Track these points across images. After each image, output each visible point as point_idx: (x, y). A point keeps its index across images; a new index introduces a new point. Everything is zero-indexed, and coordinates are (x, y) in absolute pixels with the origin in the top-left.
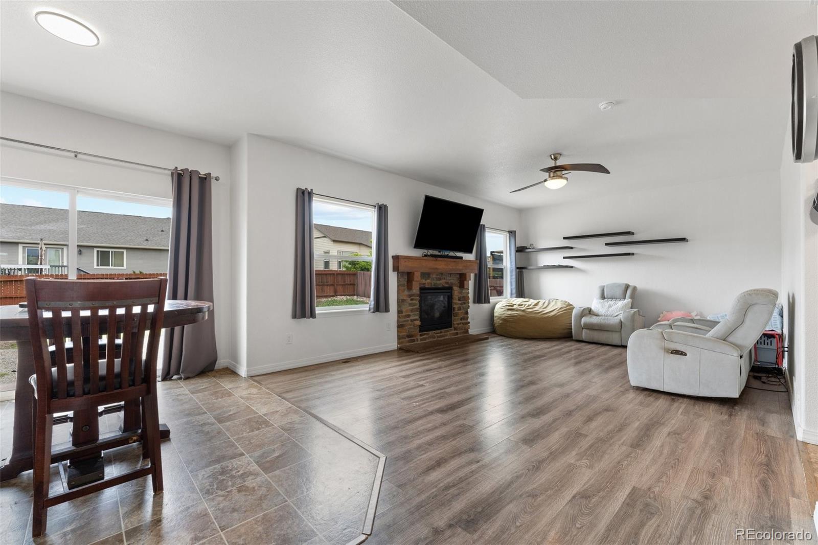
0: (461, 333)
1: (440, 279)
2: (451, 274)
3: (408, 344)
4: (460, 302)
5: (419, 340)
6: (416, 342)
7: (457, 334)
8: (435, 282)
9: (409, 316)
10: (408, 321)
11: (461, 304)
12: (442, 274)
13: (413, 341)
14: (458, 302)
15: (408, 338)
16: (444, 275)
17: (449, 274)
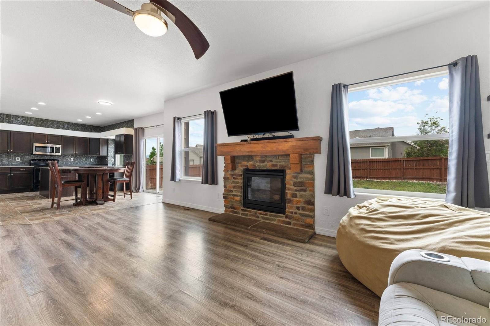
0: (294, 224)
1: (264, 162)
2: (276, 156)
3: (231, 214)
4: (295, 188)
5: (241, 214)
6: (238, 215)
7: (289, 223)
8: (258, 164)
9: (231, 191)
10: (230, 195)
11: (296, 190)
12: (266, 156)
13: (236, 213)
14: (292, 187)
15: (231, 209)
16: (268, 157)
17: (274, 155)
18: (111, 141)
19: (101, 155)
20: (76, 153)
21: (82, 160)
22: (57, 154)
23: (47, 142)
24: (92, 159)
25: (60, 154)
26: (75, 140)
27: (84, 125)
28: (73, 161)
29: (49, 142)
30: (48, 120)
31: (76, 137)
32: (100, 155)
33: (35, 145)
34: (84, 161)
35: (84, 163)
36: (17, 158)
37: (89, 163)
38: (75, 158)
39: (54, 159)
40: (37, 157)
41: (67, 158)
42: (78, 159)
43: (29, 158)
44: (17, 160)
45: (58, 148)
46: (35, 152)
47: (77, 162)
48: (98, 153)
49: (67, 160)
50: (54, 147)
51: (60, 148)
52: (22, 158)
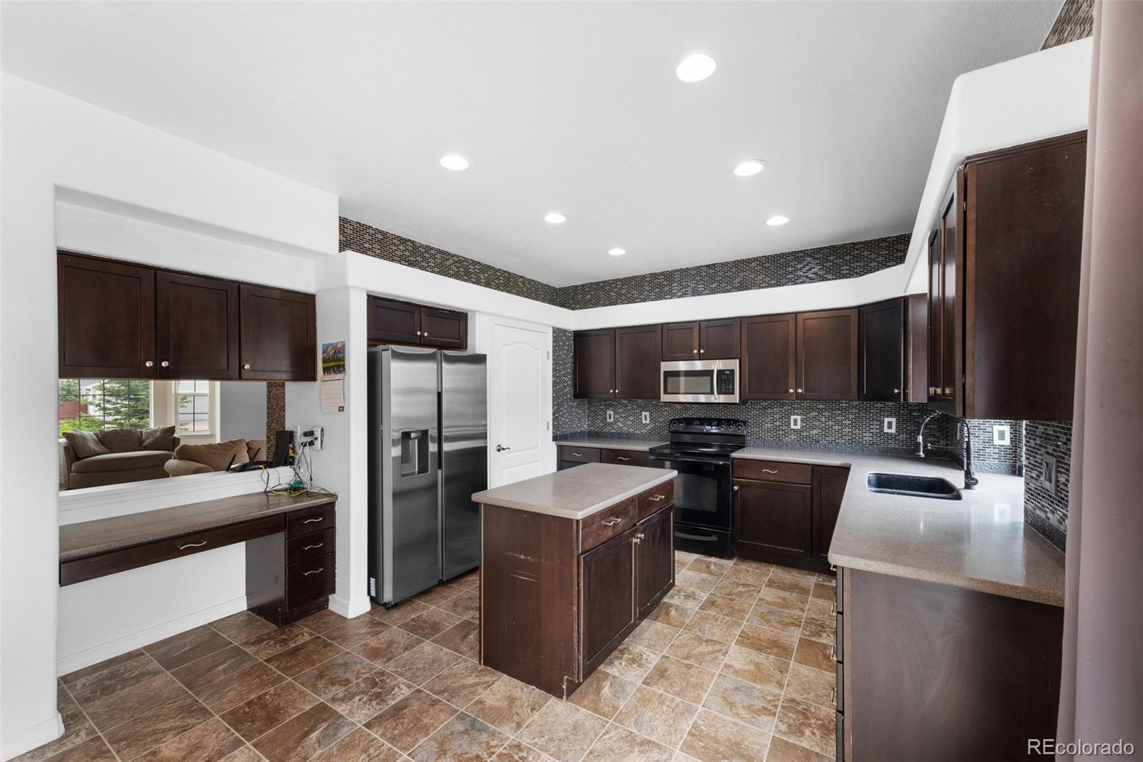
19: (915, 398)
21: (837, 423)
23: (695, 351)
24: (886, 420)
25: (736, 398)
26: (792, 329)
27: (843, 246)
28: (798, 427)
29: (702, 351)
30: (714, 265)
31: (796, 314)
32: (913, 400)
33: (666, 366)
34: (847, 430)
35: (847, 438)
36: (644, 413)
37: (871, 439)
38: (808, 416)
39: (732, 420)
40: (687, 410)
41: (775, 416)
42: (823, 419)
43: (667, 415)
44: (644, 422)
45: (728, 372)
46: (664, 393)
47: (815, 432)
48: (896, 391)
49: (778, 424)
50: (713, 371)
51: (732, 371)
52: (654, 415)
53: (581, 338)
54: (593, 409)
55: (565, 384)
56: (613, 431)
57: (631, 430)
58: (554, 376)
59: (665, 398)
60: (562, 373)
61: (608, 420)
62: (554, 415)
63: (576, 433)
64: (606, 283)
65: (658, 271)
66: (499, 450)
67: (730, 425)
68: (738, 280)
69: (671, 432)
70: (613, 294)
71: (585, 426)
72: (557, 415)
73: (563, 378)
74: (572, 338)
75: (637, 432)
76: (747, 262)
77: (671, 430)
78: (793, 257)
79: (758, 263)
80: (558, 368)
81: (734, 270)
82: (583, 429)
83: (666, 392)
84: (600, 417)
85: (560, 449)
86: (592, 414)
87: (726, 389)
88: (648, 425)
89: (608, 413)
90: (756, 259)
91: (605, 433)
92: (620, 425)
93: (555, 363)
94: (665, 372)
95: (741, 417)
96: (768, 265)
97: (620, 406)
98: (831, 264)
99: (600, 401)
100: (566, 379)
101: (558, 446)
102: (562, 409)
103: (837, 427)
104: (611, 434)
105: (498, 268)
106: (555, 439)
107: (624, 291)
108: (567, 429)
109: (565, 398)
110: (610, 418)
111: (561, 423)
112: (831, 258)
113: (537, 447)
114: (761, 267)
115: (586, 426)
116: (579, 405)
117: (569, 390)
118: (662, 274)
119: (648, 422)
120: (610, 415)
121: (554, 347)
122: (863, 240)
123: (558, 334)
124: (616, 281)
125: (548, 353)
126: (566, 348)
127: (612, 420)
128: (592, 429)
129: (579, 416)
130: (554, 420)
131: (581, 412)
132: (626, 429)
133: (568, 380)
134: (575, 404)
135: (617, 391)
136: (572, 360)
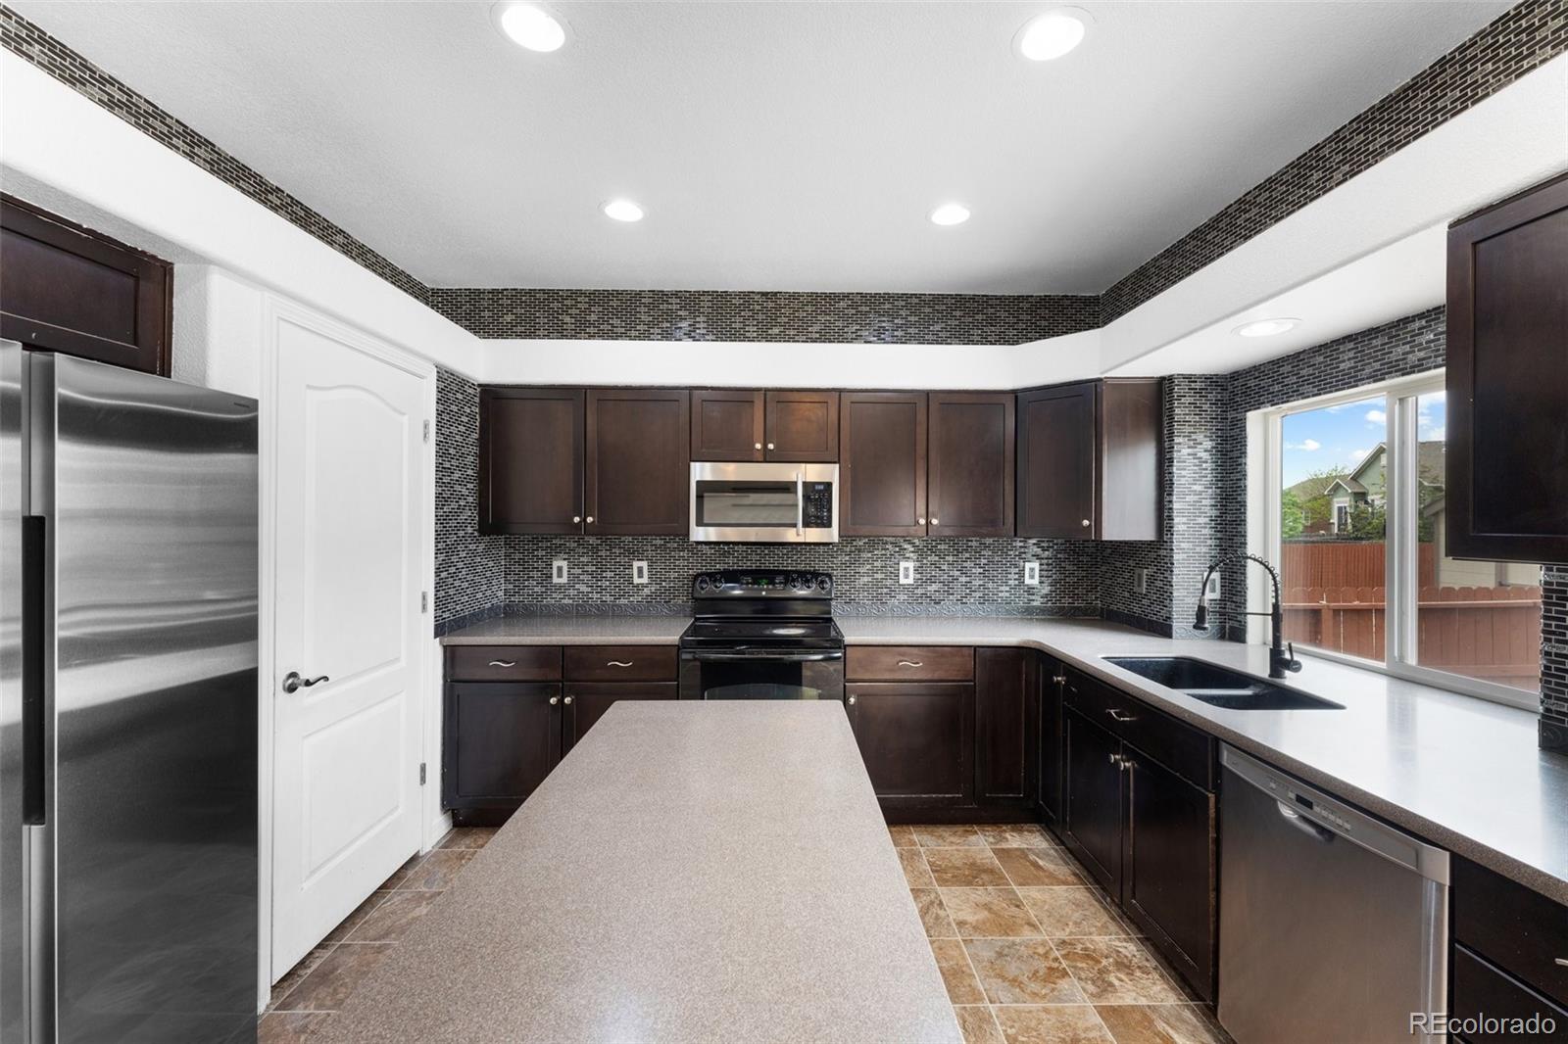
18: (1199, 392)
19: (1111, 532)
20: (928, 523)
21: (964, 572)
22: (814, 535)
23: (758, 446)
24: (1028, 566)
25: (832, 534)
26: (921, 417)
27: (973, 298)
28: (910, 581)
29: (771, 446)
31: (928, 394)
32: (1106, 537)
33: (701, 472)
34: (977, 583)
35: (978, 594)
36: (636, 564)
37: (1008, 594)
38: (925, 561)
39: (809, 572)
40: (725, 554)
41: (876, 564)
42: (945, 567)
43: (687, 566)
44: (636, 580)
45: (822, 487)
46: (697, 525)
47: (934, 587)
48: (1086, 523)
49: (879, 576)
50: (796, 483)
51: (829, 485)
52: (659, 566)
53: (495, 401)
54: (517, 556)
55: (462, 503)
56: (566, 601)
57: (608, 599)
58: (439, 482)
59: (698, 534)
60: (456, 476)
61: (556, 580)
62: (438, 573)
63: (482, 611)
64: (552, 295)
65: (668, 287)
66: (291, 689)
67: (807, 581)
68: (816, 328)
69: (696, 599)
70: (567, 319)
71: (498, 593)
72: (444, 575)
73: (457, 488)
74: (477, 400)
75: (623, 601)
76: (832, 298)
77: (696, 595)
78: (903, 303)
79: (850, 302)
80: (447, 465)
81: (809, 308)
82: (495, 601)
83: (700, 523)
84: (535, 574)
85: (451, 655)
86: (517, 568)
87: (817, 517)
88: (644, 586)
89: (556, 564)
90: (846, 296)
91: (547, 606)
92: (584, 588)
93: (442, 453)
94: (698, 482)
95: (820, 567)
96: (865, 309)
97: (582, 551)
98: (957, 322)
99: (535, 540)
100: (465, 492)
101: (445, 648)
102: (454, 559)
103: (964, 579)
104: (562, 607)
105: (275, 184)
106: (440, 631)
107: (593, 317)
108: (464, 607)
109: (461, 533)
110: (560, 575)
111: (451, 592)
112: (958, 313)
113: (397, 659)
114: (854, 311)
115: (501, 593)
116: (487, 550)
117: (470, 515)
118: (676, 294)
119: (645, 580)
120: (560, 569)
121: (439, 414)
122: (999, 293)
123: (449, 385)
124: (575, 294)
125: (426, 426)
126: (465, 419)
127: (564, 580)
128: (516, 599)
129: (488, 574)
130: (438, 586)
131: (491, 564)
132: (595, 596)
133: (468, 492)
134: (482, 546)
135: (590, 519)
136: (476, 450)
